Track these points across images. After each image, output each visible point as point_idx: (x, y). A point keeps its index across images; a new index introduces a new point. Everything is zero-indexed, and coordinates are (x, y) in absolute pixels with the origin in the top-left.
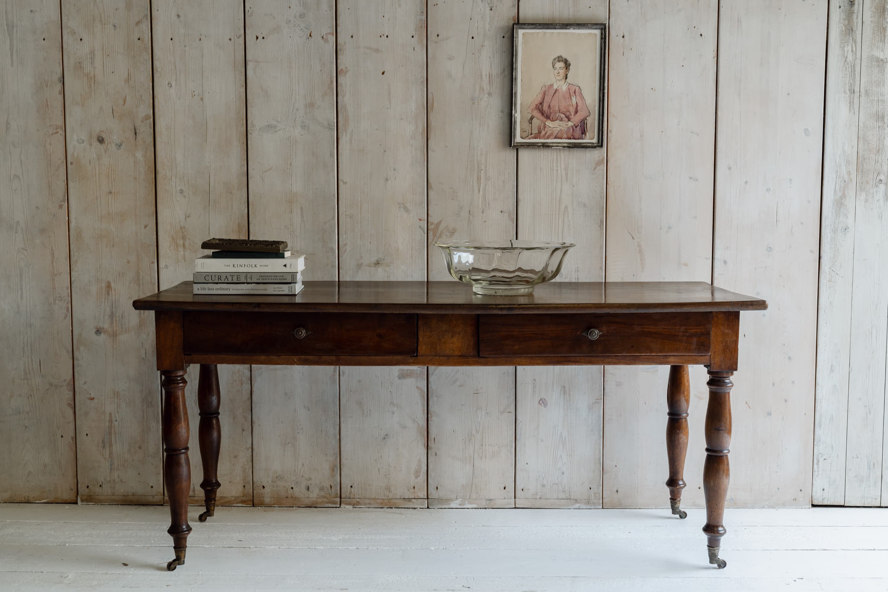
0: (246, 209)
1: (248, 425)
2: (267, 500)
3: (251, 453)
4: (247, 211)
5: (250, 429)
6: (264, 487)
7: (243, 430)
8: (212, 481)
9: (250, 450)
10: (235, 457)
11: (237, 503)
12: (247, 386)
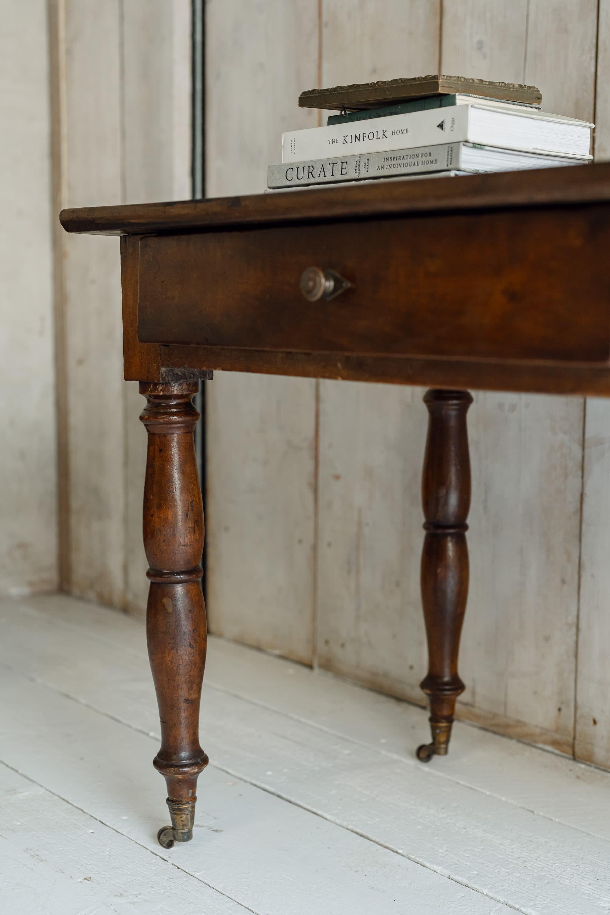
0: (593, 62)
1: (571, 571)
2: (600, 754)
3: (574, 638)
4: (593, 70)
5: (576, 581)
6: (595, 722)
7: (564, 582)
8: (442, 677)
9: (574, 630)
10: (547, 639)
11: (545, 743)
12: (574, 482)
